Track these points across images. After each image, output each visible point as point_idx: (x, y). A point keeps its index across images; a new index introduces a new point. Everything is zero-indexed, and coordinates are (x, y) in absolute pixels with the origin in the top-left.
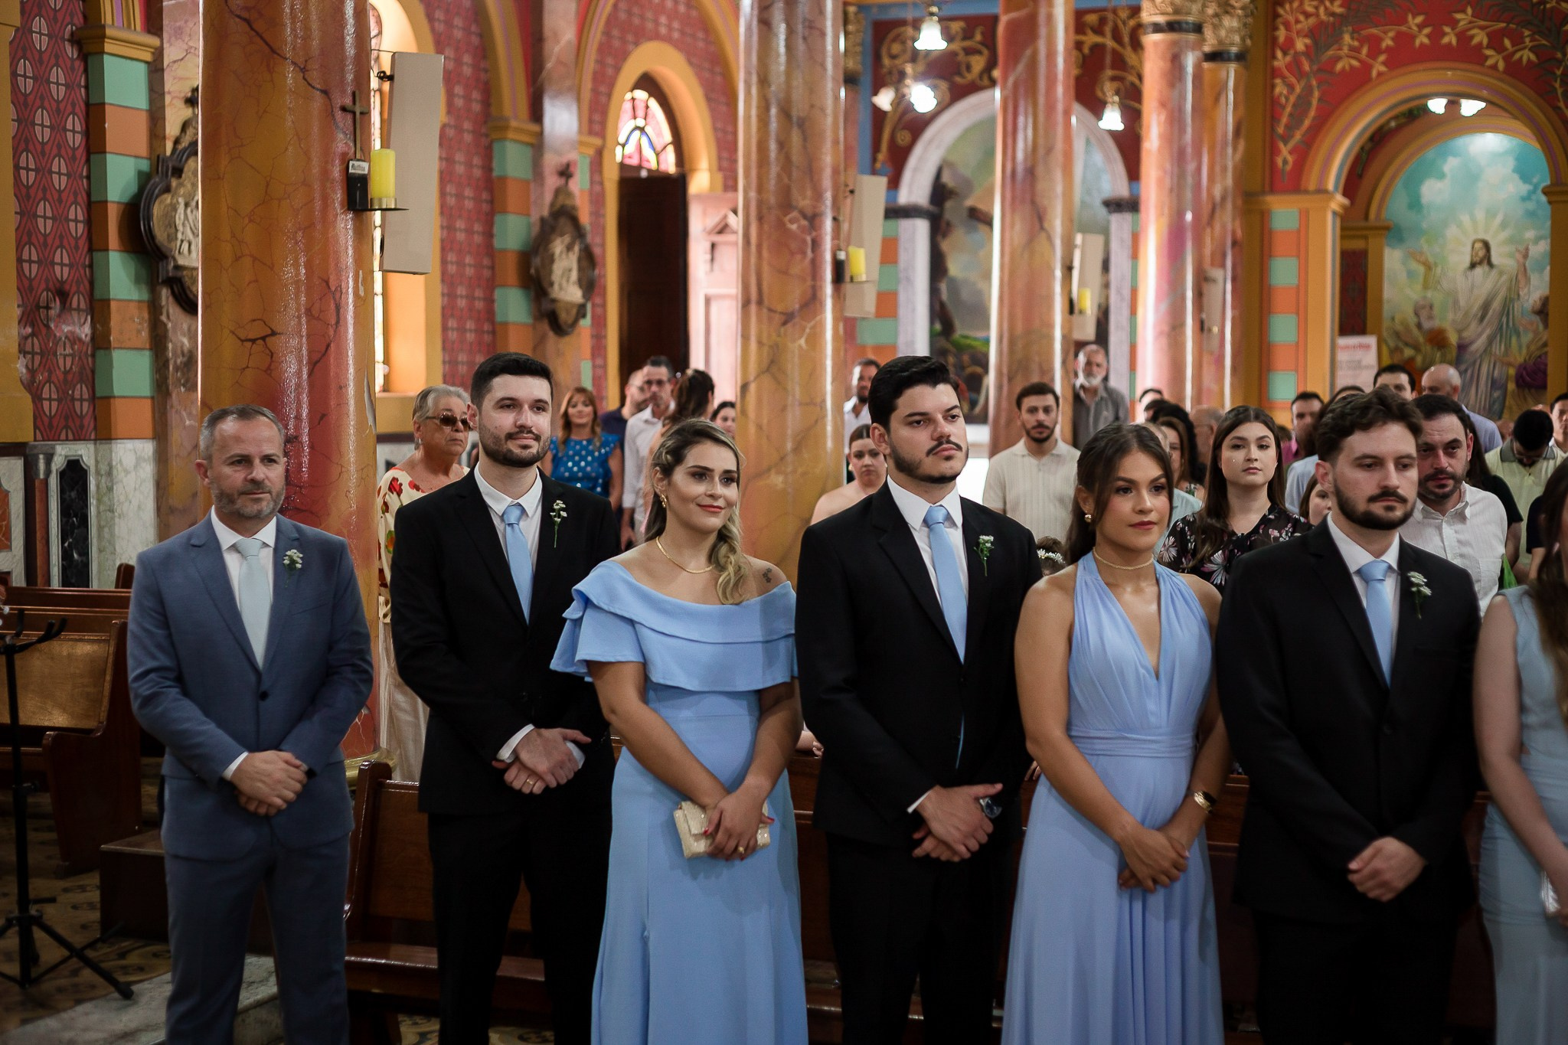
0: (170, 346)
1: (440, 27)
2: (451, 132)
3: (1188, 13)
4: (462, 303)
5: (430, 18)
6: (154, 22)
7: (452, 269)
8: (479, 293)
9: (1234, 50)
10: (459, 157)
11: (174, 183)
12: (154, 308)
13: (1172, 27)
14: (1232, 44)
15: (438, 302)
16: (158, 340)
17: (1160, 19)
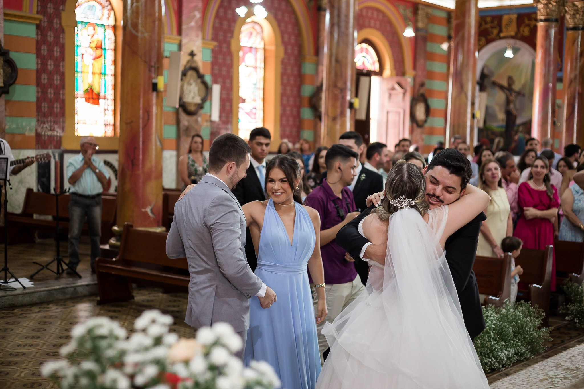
0: (181, 125)
1: (283, 28)
2: (286, 60)
3: (553, 15)
4: (288, 112)
5: (279, 26)
6: (180, 32)
7: (285, 102)
8: (295, 110)
9: (581, 26)
10: (289, 68)
11: (184, 78)
12: (177, 113)
13: (546, 20)
14: (579, 24)
15: (279, 113)
16: (178, 122)
17: (542, 17)
